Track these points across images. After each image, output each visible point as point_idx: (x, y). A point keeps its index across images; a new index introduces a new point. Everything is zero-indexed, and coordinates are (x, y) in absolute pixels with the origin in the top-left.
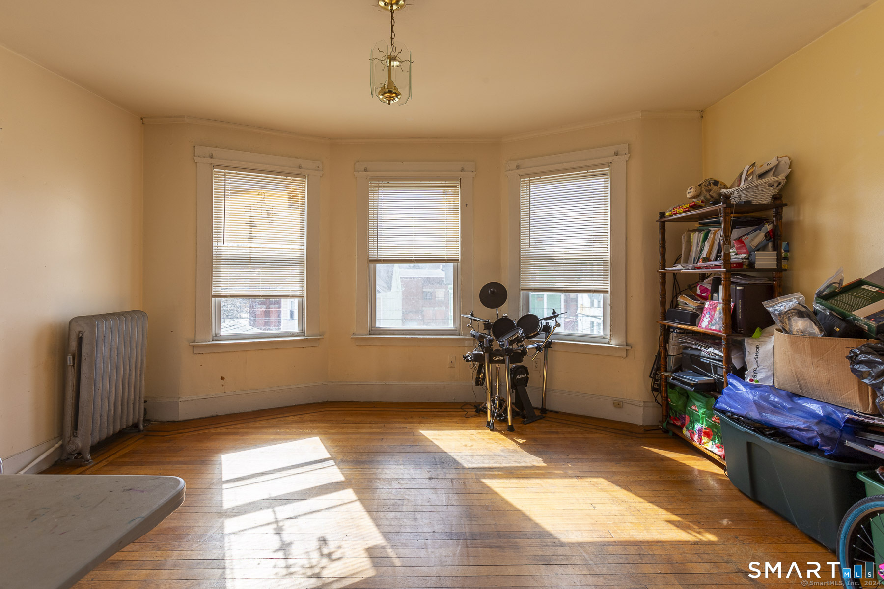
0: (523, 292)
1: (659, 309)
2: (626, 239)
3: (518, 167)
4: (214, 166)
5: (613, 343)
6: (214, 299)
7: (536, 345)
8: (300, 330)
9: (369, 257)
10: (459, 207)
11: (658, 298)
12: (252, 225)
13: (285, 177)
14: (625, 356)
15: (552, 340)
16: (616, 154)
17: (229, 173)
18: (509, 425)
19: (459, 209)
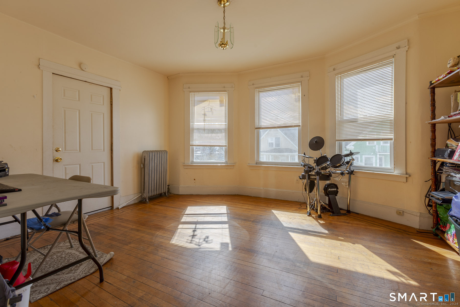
0: (339, 142)
1: (430, 149)
2: (406, 103)
3: (334, 70)
4: (190, 92)
5: (396, 173)
6: (191, 147)
7: (341, 172)
8: (226, 161)
9: (255, 127)
10: (301, 97)
11: (429, 142)
12: (205, 115)
13: (218, 93)
14: (406, 181)
15: (354, 170)
16: (398, 48)
17: (196, 94)
18: (318, 215)
19: (301, 98)
